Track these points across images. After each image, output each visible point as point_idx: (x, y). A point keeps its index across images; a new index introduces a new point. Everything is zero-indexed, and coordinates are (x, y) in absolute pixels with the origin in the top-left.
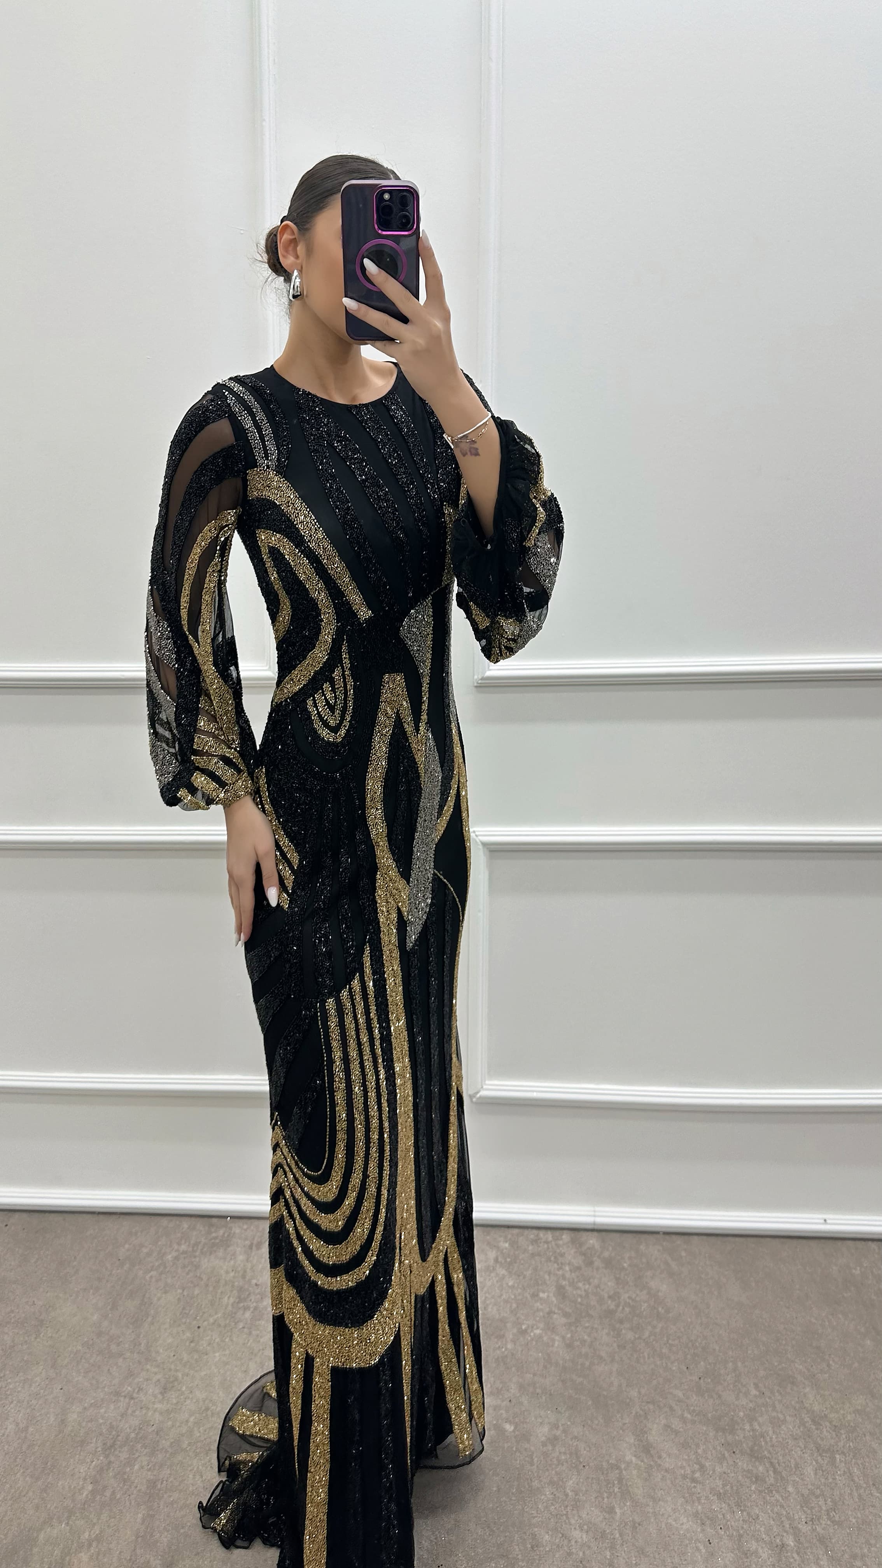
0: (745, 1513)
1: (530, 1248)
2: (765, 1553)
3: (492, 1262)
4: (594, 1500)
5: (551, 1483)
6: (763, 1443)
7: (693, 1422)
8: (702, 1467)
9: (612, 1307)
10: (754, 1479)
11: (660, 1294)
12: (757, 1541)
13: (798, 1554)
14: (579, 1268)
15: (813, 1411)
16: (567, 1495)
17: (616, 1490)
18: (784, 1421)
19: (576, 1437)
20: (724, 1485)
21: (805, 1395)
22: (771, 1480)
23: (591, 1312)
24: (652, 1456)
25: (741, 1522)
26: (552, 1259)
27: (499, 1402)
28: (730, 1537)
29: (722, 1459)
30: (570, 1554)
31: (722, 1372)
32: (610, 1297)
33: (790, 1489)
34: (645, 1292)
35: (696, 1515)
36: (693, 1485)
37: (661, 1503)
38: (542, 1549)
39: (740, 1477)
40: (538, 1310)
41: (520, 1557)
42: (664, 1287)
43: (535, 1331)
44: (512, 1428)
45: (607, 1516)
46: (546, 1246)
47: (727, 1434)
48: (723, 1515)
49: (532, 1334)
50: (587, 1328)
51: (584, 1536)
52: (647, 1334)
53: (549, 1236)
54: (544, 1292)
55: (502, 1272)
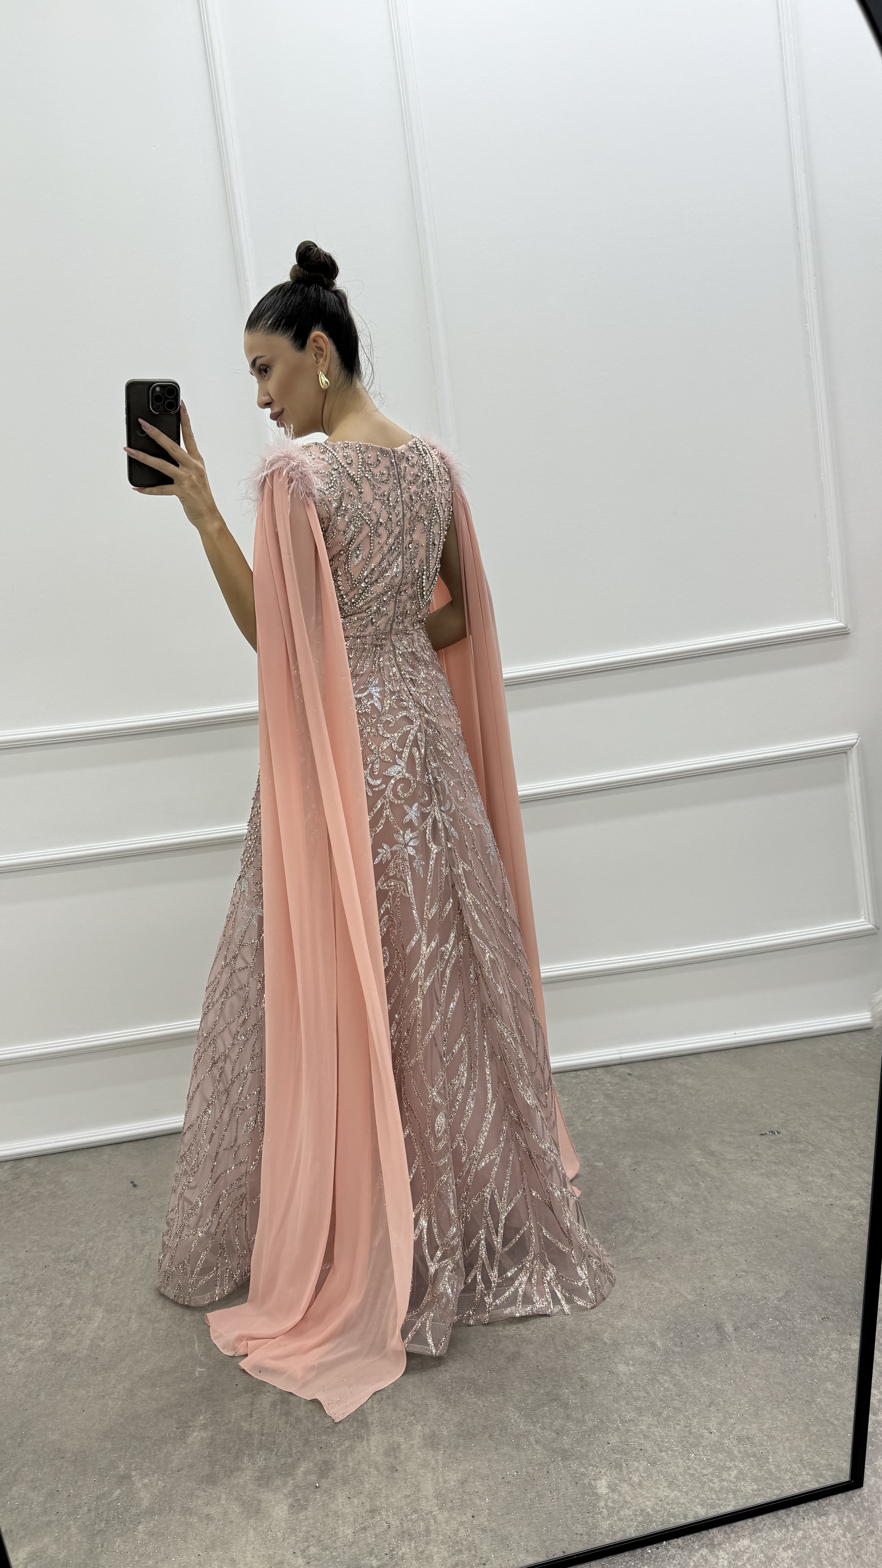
0: (798, 1167)
5: (644, 1181)
6: (798, 1135)
8: (757, 1154)
13: (844, 1175)
15: (830, 1115)
17: (696, 1175)
19: (653, 1159)
22: (811, 1149)
25: (797, 1171)
33: (827, 1150)
39: (787, 1153)
41: (637, 1217)
45: (695, 1187)
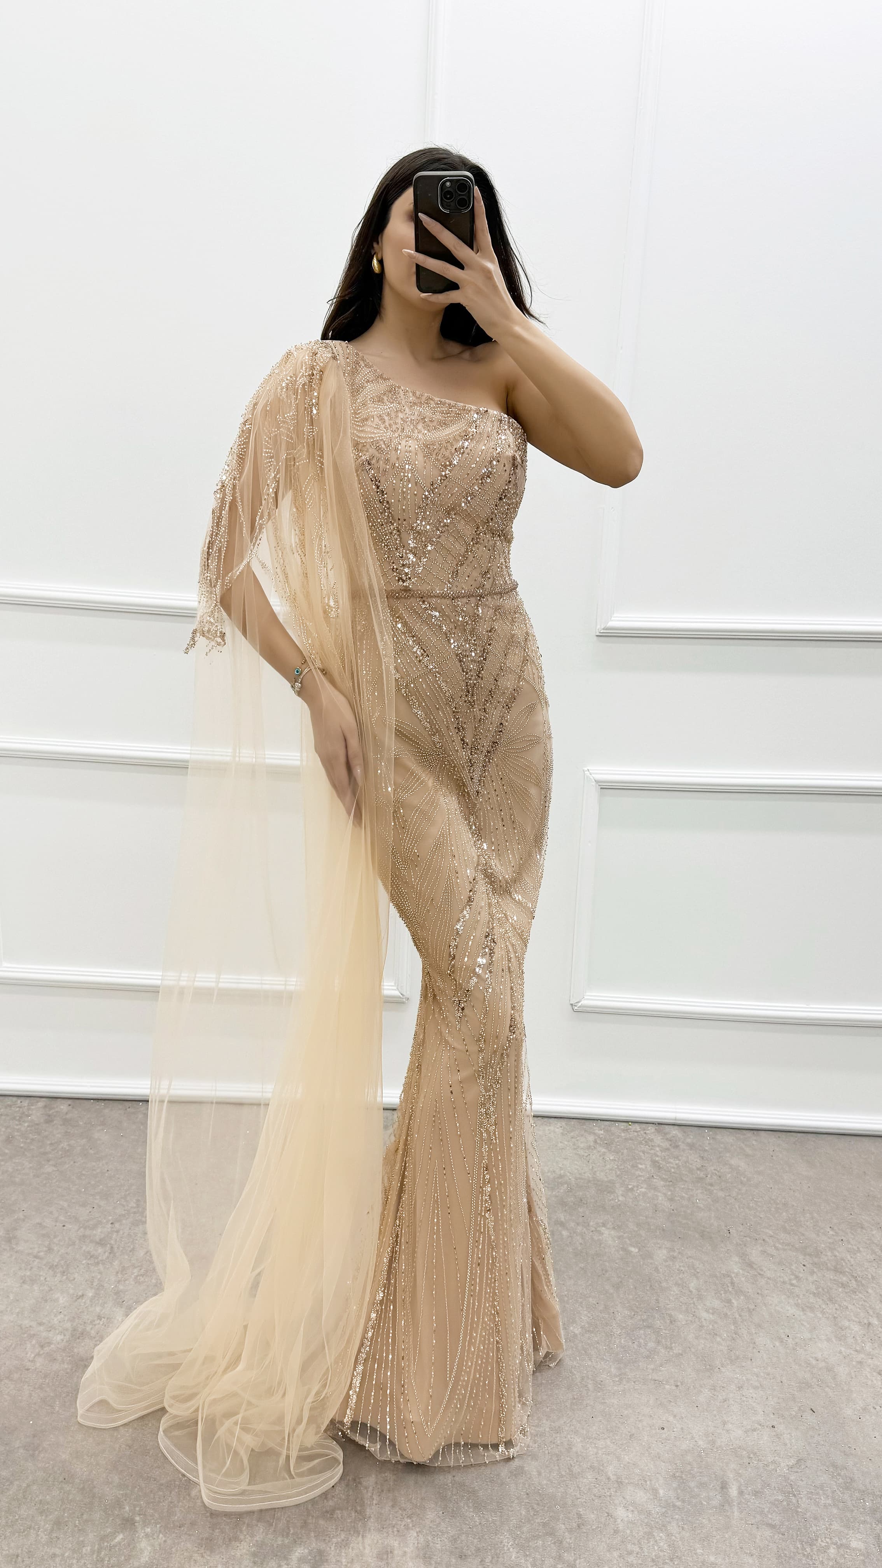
1: (623, 1135)
2: (856, 1328)
3: (592, 1144)
4: (713, 1295)
7: (784, 1250)
9: (702, 1175)
10: (840, 1285)
11: (740, 1168)
12: (849, 1321)
14: (668, 1149)
16: (691, 1291)
18: (859, 1251)
20: (817, 1288)
21: (873, 1235)
23: (684, 1178)
24: (755, 1269)
26: (643, 1142)
27: (622, 1234)
28: (828, 1318)
29: (812, 1273)
30: (702, 1326)
31: (802, 1219)
32: (698, 1169)
34: (727, 1167)
35: (797, 1305)
36: (792, 1288)
37: (768, 1297)
38: (679, 1323)
40: (640, 1176)
42: (742, 1165)
43: (641, 1190)
44: (637, 1250)
46: (636, 1134)
47: (814, 1258)
48: (820, 1306)
49: (638, 1191)
50: (683, 1188)
51: (711, 1316)
52: (734, 1194)
53: (637, 1127)
54: (641, 1164)
55: (604, 1150)
